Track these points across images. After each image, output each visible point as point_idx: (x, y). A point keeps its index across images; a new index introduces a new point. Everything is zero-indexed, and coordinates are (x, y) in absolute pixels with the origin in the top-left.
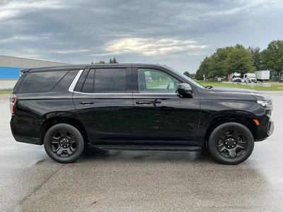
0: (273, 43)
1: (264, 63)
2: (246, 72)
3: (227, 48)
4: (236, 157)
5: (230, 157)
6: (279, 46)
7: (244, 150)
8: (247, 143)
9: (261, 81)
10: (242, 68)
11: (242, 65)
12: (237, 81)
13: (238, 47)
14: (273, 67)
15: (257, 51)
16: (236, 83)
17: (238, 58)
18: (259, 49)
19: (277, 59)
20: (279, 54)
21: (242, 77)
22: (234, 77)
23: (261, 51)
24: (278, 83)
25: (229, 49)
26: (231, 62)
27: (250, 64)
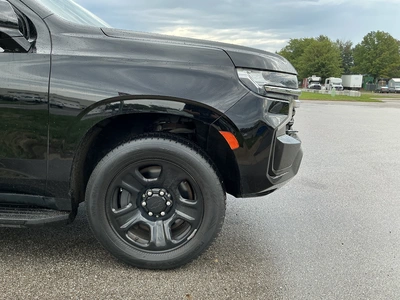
0: (370, 35)
1: (355, 64)
2: (329, 76)
3: (306, 40)
4: (169, 246)
5: (153, 247)
6: (378, 40)
7: (193, 225)
8: (202, 204)
9: (350, 89)
10: (323, 69)
11: (323, 66)
12: (315, 87)
13: (322, 38)
14: (367, 70)
15: (348, 47)
16: (313, 91)
17: (319, 54)
18: (351, 44)
19: (375, 58)
20: (378, 51)
21: (322, 82)
22: (312, 81)
23: (353, 47)
24: (373, 93)
25: (308, 42)
26: (310, 60)
27: (335, 64)
